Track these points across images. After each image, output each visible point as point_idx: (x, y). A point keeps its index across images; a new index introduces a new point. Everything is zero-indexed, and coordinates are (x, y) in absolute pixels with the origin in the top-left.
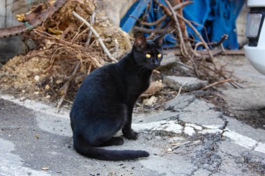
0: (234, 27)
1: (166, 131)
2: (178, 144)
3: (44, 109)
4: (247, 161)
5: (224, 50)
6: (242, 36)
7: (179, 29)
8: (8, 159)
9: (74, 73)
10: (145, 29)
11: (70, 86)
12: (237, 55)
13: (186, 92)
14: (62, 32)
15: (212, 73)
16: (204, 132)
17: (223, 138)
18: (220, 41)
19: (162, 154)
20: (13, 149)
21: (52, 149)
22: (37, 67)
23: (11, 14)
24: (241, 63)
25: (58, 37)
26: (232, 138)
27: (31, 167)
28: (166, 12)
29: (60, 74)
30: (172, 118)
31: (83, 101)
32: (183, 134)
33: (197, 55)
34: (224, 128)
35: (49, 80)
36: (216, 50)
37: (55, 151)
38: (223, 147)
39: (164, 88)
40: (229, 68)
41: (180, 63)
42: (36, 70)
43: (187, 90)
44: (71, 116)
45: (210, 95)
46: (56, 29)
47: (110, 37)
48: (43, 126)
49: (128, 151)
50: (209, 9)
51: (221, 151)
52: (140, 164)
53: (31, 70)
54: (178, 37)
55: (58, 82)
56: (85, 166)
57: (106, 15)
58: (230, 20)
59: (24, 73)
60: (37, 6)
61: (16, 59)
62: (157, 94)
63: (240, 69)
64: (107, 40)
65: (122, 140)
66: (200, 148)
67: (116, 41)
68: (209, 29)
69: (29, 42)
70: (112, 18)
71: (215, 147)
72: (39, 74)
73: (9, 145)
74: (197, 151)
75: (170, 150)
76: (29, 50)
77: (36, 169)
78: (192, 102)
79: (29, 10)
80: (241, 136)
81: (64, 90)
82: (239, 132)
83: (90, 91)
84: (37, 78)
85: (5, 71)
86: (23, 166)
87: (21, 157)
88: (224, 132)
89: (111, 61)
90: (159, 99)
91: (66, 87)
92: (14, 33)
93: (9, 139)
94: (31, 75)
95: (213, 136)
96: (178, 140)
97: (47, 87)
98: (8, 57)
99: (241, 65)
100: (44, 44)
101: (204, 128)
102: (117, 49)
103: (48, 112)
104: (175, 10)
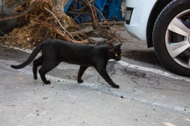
5: (115, 22)
7: (93, 13)
9: (46, 36)
10: (75, 13)
12: (121, 24)
15: (109, 35)
17: (116, 63)
18: (113, 19)
23: (5, 5)
28: (86, 5)
29: (39, 37)
35: (34, 40)
36: (112, 23)
38: (116, 66)
39: (89, 43)
40: (118, 32)
41: (94, 30)
42: (27, 35)
43: (99, 44)
53: (24, 35)
54: (92, 17)
55: (39, 41)
59: (21, 37)
60: (24, 3)
61: (16, 30)
63: (124, 32)
67: (64, 20)
70: (61, 9)
72: (29, 37)
84: (28, 39)
94: (25, 38)
97: (34, 43)
100: (29, 22)
104: (90, 3)
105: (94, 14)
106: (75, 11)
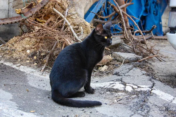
0: (160, 21)
1: (113, 89)
2: (121, 97)
3: (33, 72)
4: (167, 109)
5: (153, 36)
6: (165, 27)
7: (124, 21)
8: (8, 104)
9: (53, 49)
11: (50, 57)
12: (161, 39)
13: (127, 63)
14: (45, 21)
16: (139, 90)
17: (151, 94)
18: (150, 30)
19: (111, 103)
20: (12, 98)
21: (37, 98)
22: (28, 44)
23: (12, 9)
24: (164, 45)
25: (43, 25)
26: (157, 94)
27: (23, 110)
28: (115, 10)
29: (44, 49)
30: (117, 80)
32: (125, 91)
33: (135, 38)
34: (152, 87)
35: (36, 53)
36: (148, 36)
37: (39, 100)
38: (151, 100)
39: (113, 60)
40: (156, 48)
41: (124, 43)
42: (28, 46)
43: (128, 62)
44: (50, 77)
45: (143, 65)
46: (42, 19)
47: (78, 25)
48: (31, 83)
49: (88, 101)
50: (144, 8)
51: (150, 102)
52: (95, 110)
53: (24, 46)
54: (123, 27)
55: (42, 54)
56: (59, 111)
57: (75, 11)
58: (158, 16)
59: (20, 48)
60: (29, 4)
61: (15, 38)
62: (108, 64)
63: (164, 48)
64: (75, 27)
65: (84, 94)
66: (136, 100)
67: (81, 28)
68: (144, 21)
69: (24, 28)
70: (79, 13)
71: (146, 100)
72: (29, 49)
73: (9, 95)
74: (134, 102)
75: (116, 101)
76: (23, 33)
77: (26, 111)
78: (131, 69)
79: (24, 7)
80: (163, 93)
82: (162, 90)
84: (28, 51)
85: (7, 46)
86: (18, 109)
87: (17, 103)
88: (152, 90)
89: (78, 41)
90: (109, 67)
91: (47, 57)
92: (14, 21)
93: (9, 91)
94: (25, 50)
95: (145, 92)
96: (121, 95)
97: (35, 57)
98: (9, 38)
99: (165, 46)
100: (34, 29)
101: (138, 87)
102: (82, 33)
103: (35, 74)
104: (121, 9)
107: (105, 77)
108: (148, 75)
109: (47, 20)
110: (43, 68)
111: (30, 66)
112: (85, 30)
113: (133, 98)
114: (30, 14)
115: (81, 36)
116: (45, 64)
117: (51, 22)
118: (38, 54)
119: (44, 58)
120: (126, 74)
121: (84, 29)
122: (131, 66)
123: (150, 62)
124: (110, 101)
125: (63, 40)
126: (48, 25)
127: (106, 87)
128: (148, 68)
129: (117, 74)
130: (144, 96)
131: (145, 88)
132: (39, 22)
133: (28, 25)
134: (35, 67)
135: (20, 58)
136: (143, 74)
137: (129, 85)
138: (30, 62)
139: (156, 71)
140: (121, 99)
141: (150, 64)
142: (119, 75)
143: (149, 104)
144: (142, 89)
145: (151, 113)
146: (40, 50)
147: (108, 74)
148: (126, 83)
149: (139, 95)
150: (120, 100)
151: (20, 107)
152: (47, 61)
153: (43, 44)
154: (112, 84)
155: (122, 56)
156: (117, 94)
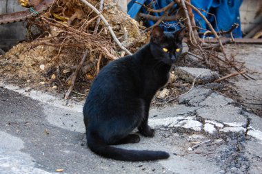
0: (238, 14)
1: (184, 128)
2: (198, 143)
3: (51, 100)
5: (233, 39)
6: (245, 23)
7: (188, 17)
9: (81, 63)
10: (152, 16)
11: (78, 76)
12: (240, 43)
13: (199, 84)
14: (68, 18)
15: (221, 64)
16: (226, 130)
17: (248, 137)
19: (183, 153)
20: (23, 147)
21: (64, 146)
22: (42, 55)
24: (247, 52)
25: (65, 24)
26: (257, 137)
27: (45, 168)
29: (67, 63)
30: (190, 114)
31: (98, 95)
32: (203, 132)
34: (247, 126)
35: (55, 70)
37: (68, 149)
38: (249, 148)
39: (177, 79)
43: (201, 82)
45: (223, 87)
46: (62, 15)
47: (119, 24)
48: (52, 120)
51: (248, 152)
52: (160, 164)
53: (35, 58)
55: (65, 71)
56: (102, 168)
59: (28, 61)
61: (19, 46)
62: (169, 87)
64: (115, 27)
66: (224, 148)
67: (125, 28)
69: (34, 29)
71: (240, 148)
72: (44, 63)
73: (18, 142)
74: (221, 152)
75: (190, 149)
76: (32, 36)
77: (50, 171)
78: (208, 95)
81: (71, 80)
83: (106, 85)
84: (42, 67)
85: (8, 59)
86: (35, 167)
87: (32, 156)
88: (247, 130)
90: (171, 91)
91: (73, 77)
92: (18, 18)
93: (17, 135)
94: (36, 64)
95: (237, 134)
96: (198, 138)
97: (53, 77)
98: (9, 43)
99: (247, 54)
100: (50, 30)
101: (225, 126)
102: (126, 38)
103: (55, 104)
105: (191, 19)
106: (152, 14)
107: (167, 108)
108: (237, 105)
109: (70, 16)
110: (67, 94)
111: (46, 91)
112: (130, 33)
113: (218, 145)
114: (44, 8)
115: (125, 42)
116: (71, 88)
117: (76, 19)
118: (58, 70)
119: (68, 77)
120: (201, 104)
121: (129, 31)
122: (207, 91)
123: (231, 81)
124: (181, 148)
125: (100, 49)
126: (72, 24)
127: (172, 126)
128: (231, 92)
129: (186, 103)
130: (236, 141)
131: (237, 127)
132: (57, 20)
133: (41, 25)
134: (55, 92)
135: (30, 78)
136: (229, 104)
137: (209, 121)
138: (46, 84)
139: (243, 97)
140: (199, 146)
141: (232, 84)
142: (190, 105)
143: (246, 155)
144: (232, 129)
145: (252, 170)
146: (60, 65)
147: (170, 103)
148: (204, 119)
149: (228, 139)
150: (196, 148)
151: (38, 163)
152: (73, 82)
153: (65, 56)
154: (180, 120)
155: (191, 72)
156: (190, 137)
